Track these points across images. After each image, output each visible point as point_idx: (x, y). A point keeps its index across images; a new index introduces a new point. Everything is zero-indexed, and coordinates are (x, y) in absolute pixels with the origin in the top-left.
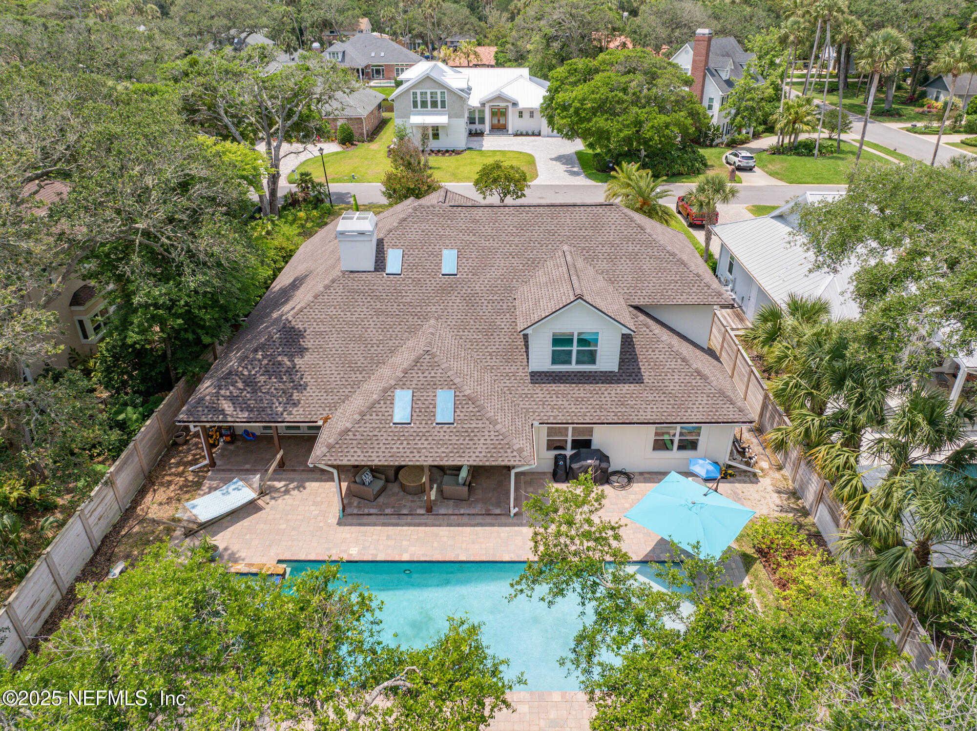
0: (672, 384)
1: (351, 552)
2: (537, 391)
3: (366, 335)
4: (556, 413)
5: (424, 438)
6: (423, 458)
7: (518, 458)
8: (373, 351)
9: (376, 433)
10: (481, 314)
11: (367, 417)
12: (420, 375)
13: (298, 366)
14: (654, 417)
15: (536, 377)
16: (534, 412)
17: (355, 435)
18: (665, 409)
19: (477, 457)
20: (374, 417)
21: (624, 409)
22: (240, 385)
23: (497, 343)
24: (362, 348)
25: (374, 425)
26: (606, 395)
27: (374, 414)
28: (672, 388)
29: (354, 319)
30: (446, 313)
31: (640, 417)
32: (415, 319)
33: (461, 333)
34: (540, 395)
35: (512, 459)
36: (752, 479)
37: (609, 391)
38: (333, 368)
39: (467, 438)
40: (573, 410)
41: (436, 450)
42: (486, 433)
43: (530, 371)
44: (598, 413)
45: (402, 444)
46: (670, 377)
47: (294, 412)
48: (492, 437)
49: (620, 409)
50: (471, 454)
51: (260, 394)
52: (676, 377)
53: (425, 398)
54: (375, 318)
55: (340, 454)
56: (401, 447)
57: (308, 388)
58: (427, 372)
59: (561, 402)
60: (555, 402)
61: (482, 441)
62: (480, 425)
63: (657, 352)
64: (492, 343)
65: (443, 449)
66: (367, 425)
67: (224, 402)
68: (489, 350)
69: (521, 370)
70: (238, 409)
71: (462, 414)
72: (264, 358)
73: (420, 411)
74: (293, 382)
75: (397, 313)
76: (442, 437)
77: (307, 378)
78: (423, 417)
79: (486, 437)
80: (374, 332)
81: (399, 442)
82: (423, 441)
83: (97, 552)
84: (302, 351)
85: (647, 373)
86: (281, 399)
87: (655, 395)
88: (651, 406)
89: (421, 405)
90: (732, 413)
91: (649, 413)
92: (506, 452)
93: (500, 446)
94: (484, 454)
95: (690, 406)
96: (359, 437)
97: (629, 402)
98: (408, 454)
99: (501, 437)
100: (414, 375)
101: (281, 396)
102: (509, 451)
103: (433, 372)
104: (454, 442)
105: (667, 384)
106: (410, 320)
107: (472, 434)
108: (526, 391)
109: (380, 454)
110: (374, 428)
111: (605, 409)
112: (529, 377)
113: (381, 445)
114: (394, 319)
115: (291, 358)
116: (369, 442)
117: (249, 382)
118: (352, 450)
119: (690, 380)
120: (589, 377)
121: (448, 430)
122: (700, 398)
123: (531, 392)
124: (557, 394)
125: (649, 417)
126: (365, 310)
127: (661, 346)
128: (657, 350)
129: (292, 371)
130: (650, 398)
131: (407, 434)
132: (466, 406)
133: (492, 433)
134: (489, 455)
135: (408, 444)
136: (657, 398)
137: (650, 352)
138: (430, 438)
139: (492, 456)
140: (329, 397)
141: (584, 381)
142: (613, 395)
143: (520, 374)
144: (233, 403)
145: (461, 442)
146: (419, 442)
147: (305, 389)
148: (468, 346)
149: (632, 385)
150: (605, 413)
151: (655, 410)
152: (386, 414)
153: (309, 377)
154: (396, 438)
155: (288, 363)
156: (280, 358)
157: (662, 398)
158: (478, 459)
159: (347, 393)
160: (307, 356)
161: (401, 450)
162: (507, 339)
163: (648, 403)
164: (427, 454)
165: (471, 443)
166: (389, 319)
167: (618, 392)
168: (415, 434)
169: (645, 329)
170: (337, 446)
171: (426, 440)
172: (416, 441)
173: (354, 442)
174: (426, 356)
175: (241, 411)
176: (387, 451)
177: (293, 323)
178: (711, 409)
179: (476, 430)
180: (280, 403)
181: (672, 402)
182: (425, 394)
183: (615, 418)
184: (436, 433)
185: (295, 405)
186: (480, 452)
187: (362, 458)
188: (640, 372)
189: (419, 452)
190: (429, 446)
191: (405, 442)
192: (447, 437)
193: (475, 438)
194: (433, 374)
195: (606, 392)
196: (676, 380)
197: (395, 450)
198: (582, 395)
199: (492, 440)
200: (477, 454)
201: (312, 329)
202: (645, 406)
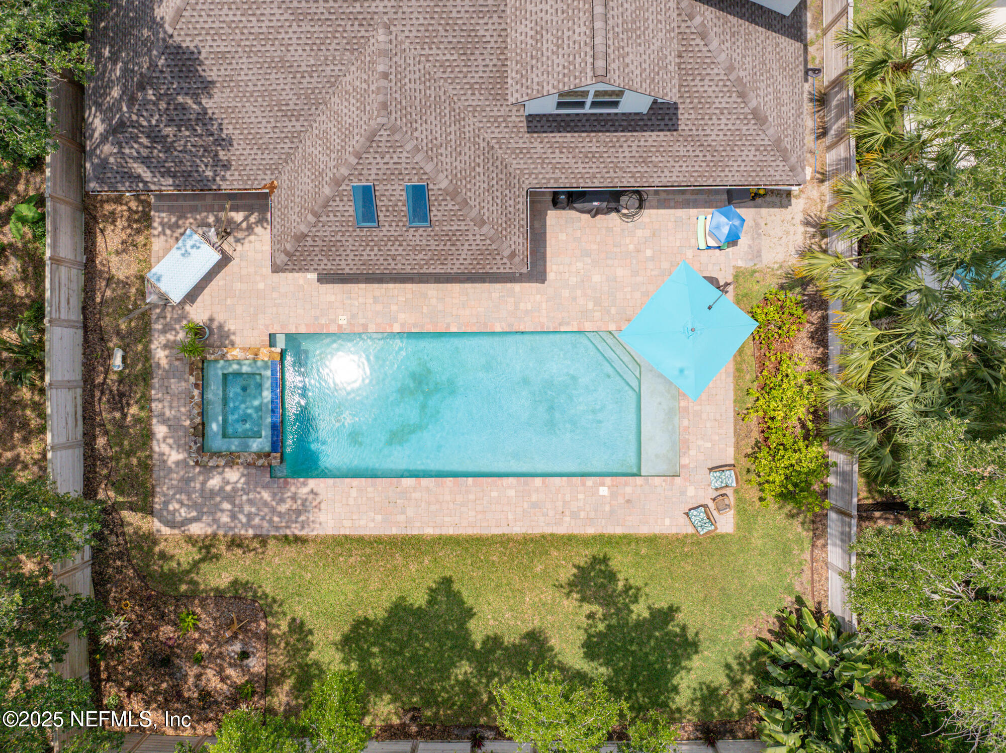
0: (716, 132)
1: (340, 322)
2: (535, 144)
3: (288, 58)
4: (558, 174)
5: (397, 243)
6: (400, 266)
7: (508, 266)
8: (305, 85)
9: (339, 238)
10: (454, 15)
11: (324, 218)
12: (379, 160)
13: (210, 111)
14: (681, 179)
15: (535, 123)
16: (530, 174)
17: (314, 241)
18: (697, 168)
19: (461, 264)
20: (332, 218)
21: (645, 169)
22: (144, 140)
23: (481, 69)
24: (289, 80)
25: (334, 228)
26: (625, 148)
27: (331, 214)
28: (714, 137)
29: (264, 30)
30: (400, 15)
31: (663, 179)
32: (356, 27)
33: (427, 51)
34: (538, 150)
35: (502, 267)
36: (785, 200)
37: (629, 143)
38: (258, 113)
39: (449, 243)
40: (581, 170)
41: (413, 257)
42: (471, 237)
43: (527, 113)
44: (612, 174)
45: (372, 250)
46: (715, 120)
47: (228, 177)
48: (478, 242)
49: (639, 169)
50: (455, 261)
51: (176, 153)
52: (724, 121)
53: (390, 192)
54: (295, 27)
55: (303, 263)
56: (372, 253)
57: (235, 143)
58: (388, 156)
59: (565, 160)
60: (558, 160)
61: (466, 247)
62: (463, 228)
63: (706, 82)
64: (473, 69)
65: (421, 256)
66: (326, 228)
67: (135, 165)
68: (468, 80)
69: (514, 112)
70: (157, 174)
71: (439, 214)
72: (159, 99)
73: (387, 211)
74: (212, 135)
75: (327, 16)
76: (418, 242)
77: (228, 130)
78: (391, 218)
79: (471, 242)
80: (300, 52)
81: (369, 248)
82: (396, 246)
83: (85, 328)
84: (207, 86)
85: (686, 116)
86: (205, 160)
87: (689, 148)
88: (681, 163)
89: (386, 203)
90: (780, 172)
91: (676, 174)
92: (495, 259)
93: (487, 252)
94: (469, 261)
95: (731, 163)
96: (320, 243)
97: (654, 159)
98: (382, 261)
99: (488, 242)
100: (371, 160)
101: (203, 156)
102: (498, 257)
103: (395, 156)
104: (433, 247)
105: (708, 132)
106: (348, 28)
107: (454, 238)
108: (521, 145)
109: (350, 262)
110: (336, 232)
111: (621, 168)
112: (525, 124)
113: (348, 252)
114: (324, 28)
115: (196, 97)
116: (333, 249)
117: (155, 136)
118: (316, 258)
119: (741, 126)
120: (606, 121)
121: (425, 234)
122: (746, 152)
123: (528, 145)
124: (561, 148)
125: (674, 178)
126: (276, 11)
127: (716, 71)
128: (708, 78)
129: (203, 118)
130: (682, 153)
131: (376, 239)
132: (443, 203)
133: (478, 237)
134: (475, 262)
135: (379, 250)
136: (691, 153)
137: (697, 82)
138: (404, 243)
139: (478, 264)
140: (265, 156)
141: (599, 127)
142: (634, 148)
143: (514, 118)
144: (148, 167)
145: (441, 247)
146: (393, 248)
147: (231, 145)
148: (439, 74)
149: (661, 134)
150: (620, 174)
151: (684, 169)
152: (346, 214)
153: (230, 127)
154: (364, 244)
155: (194, 106)
156: (180, 99)
157: (697, 153)
158: (462, 267)
159: (286, 150)
160: (217, 95)
161: (372, 257)
162: (495, 61)
163: (677, 158)
164: (404, 261)
165: (453, 248)
166: (317, 28)
167: (642, 143)
168: (385, 239)
169: (698, 41)
170: (298, 254)
171: (400, 245)
172: (389, 247)
173: (316, 249)
174: (382, 132)
175: (163, 177)
176: (357, 258)
177: (177, 39)
178: (755, 168)
179: (458, 233)
180: (206, 166)
181: (709, 158)
182: (389, 187)
183: (632, 180)
184: (411, 237)
185: (227, 166)
186: (465, 259)
187: (329, 267)
188: (676, 114)
189: (393, 260)
190: (404, 253)
191: (376, 249)
192: (424, 242)
193: (458, 243)
194: (396, 160)
195: (625, 145)
196: (722, 127)
197: (366, 257)
198: (594, 149)
199: (477, 245)
200: (461, 261)
201: (208, 49)
202: (672, 163)
